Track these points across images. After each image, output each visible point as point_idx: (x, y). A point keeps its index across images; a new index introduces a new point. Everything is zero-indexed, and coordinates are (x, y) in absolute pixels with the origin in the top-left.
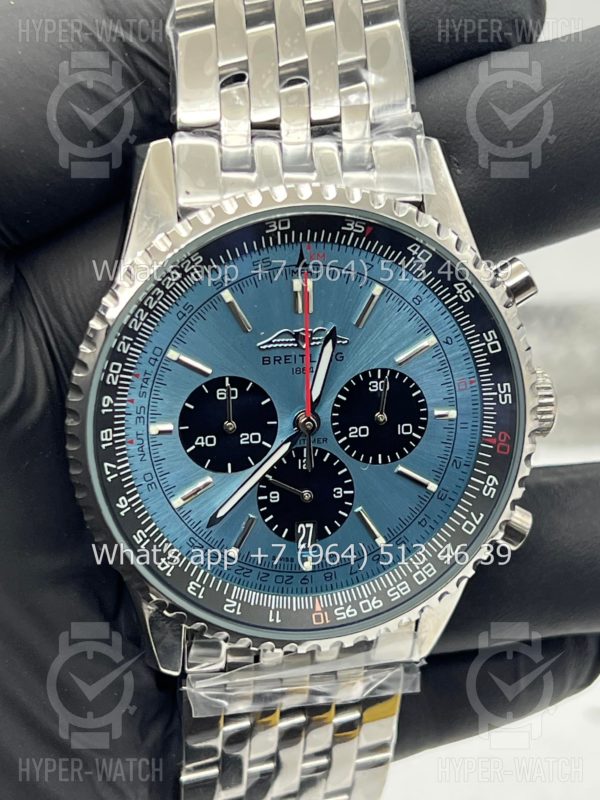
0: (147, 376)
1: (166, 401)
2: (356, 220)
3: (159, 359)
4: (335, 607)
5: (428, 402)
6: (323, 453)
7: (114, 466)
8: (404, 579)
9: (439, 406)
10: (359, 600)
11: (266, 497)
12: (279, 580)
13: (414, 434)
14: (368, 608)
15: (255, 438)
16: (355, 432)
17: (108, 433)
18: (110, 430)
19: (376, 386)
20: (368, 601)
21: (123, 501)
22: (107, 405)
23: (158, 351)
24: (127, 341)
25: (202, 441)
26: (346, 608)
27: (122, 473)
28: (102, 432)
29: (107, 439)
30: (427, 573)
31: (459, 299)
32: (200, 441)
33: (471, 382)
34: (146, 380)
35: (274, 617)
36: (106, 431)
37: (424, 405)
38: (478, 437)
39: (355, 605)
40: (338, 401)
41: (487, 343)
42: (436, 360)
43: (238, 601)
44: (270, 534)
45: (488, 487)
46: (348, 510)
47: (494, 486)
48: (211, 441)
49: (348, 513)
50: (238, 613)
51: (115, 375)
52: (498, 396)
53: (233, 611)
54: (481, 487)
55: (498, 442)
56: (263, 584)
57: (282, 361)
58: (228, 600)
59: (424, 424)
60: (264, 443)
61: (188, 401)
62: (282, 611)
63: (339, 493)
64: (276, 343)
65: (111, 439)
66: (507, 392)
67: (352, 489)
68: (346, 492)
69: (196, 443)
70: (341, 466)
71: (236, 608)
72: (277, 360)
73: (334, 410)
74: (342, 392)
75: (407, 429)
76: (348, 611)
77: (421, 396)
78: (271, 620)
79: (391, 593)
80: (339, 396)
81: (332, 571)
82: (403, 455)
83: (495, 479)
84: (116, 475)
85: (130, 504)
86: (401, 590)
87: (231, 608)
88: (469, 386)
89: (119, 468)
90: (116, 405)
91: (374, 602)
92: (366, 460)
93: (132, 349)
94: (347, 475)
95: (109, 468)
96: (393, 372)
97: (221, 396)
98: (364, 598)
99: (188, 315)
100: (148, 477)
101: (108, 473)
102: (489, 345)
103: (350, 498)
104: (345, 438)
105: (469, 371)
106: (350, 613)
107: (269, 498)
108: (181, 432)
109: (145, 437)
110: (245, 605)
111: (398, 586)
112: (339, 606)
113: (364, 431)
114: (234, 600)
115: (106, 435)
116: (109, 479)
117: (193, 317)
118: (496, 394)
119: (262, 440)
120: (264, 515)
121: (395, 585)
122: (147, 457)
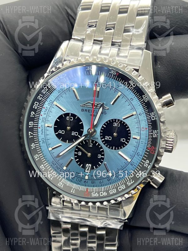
0: (47, 109)
1: (51, 117)
2: (113, 70)
3: (51, 104)
4: (92, 192)
5: (131, 133)
6: (96, 142)
7: (32, 134)
8: (115, 188)
9: (134, 134)
10: (100, 192)
11: (77, 153)
12: (78, 180)
13: (126, 142)
14: (102, 194)
15: (76, 134)
16: (107, 138)
17: (32, 123)
18: (33, 122)
19: (116, 124)
20: (103, 192)
21: (33, 145)
22: (33, 114)
23: (51, 102)
24: (41, 96)
25: (60, 132)
26: (95, 193)
27: (34, 136)
28: (30, 122)
29: (31, 125)
30: (122, 187)
31: (144, 101)
32: (60, 131)
33: (146, 129)
34: (46, 110)
35: (73, 191)
36: (31, 122)
37: (130, 133)
38: (146, 147)
39: (99, 193)
40: (103, 127)
41: (151, 116)
42: (135, 120)
43: (63, 183)
44: (77, 165)
45: (146, 164)
46: (102, 162)
47: (148, 164)
48: (63, 132)
49: (102, 163)
50: (62, 187)
51: (36, 106)
52: (153, 134)
53: (60, 186)
54: (144, 163)
55: (151, 149)
56: (73, 180)
57: (87, 111)
58: (60, 182)
59: (129, 139)
60: (79, 136)
61: (58, 118)
62: (76, 189)
63: (100, 156)
64: (86, 105)
65: (32, 125)
66: (155, 134)
67: (104, 156)
68: (102, 157)
69: (59, 132)
70: (101, 148)
71: (62, 185)
72: (86, 110)
73: (101, 130)
74: (105, 124)
75: (124, 140)
76: (96, 194)
77: (129, 130)
78: (72, 191)
79: (110, 192)
80: (104, 125)
81: (94, 181)
82: (121, 148)
83: (148, 161)
84: (32, 136)
85: (35, 146)
86: (113, 191)
87: (60, 185)
88: (145, 130)
89: (34, 134)
90: (35, 115)
91: (104, 193)
92: (109, 148)
93: (42, 99)
94: (103, 151)
95: (30, 134)
96: (121, 121)
97: (68, 119)
98: (102, 191)
99: (61, 92)
100: (43, 139)
101: (30, 135)
102: (152, 117)
103: (103, 159)
104: (104, 139)
105: (146, 125)
106: (96, 195)
107: (78, 153)
108: (54, 127)
109: (44, 127)
110: (65, 185)
111: (113, 190)
112: (94, 192)
113: (110, 138)
114: (62, 183)
115: (31, 123)
116: (30, 137)
117: (63, 93)
118: (152, 133)
119: (78, 135)
120: (76, 158)
121: (112, 189)
122: (43, 133)
